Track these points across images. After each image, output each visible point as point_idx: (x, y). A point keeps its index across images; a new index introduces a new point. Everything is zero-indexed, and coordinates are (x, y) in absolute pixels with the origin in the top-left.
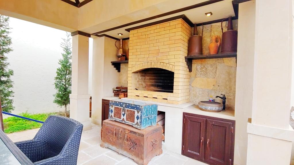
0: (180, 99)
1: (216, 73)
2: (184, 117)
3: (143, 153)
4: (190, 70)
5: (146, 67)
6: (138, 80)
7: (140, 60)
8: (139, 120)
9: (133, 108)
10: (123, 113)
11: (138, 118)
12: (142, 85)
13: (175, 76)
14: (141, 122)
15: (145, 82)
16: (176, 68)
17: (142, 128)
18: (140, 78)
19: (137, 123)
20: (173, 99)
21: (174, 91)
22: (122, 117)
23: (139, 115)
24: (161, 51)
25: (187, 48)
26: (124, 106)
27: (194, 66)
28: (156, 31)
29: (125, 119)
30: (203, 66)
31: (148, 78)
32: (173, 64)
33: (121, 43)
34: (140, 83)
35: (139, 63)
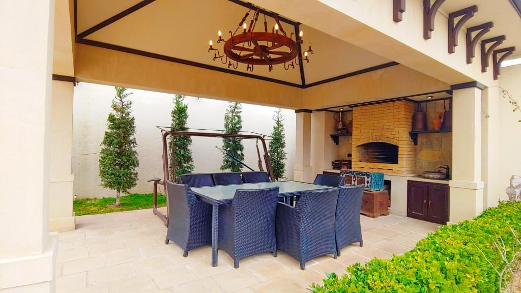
0: (404, 169)
1: (441, 146)
2: (408, 184)
3: (373, 208)
4: (416, 144)
5: (371, 141)
6: (361, 153)
7: (365, 134)
8: (369, 184)
9: (362, 175)
10: (354, 179)
11: (368, 182)
12: (365, 157)
13: (399, 149)
14: (371, 186)
15: (368, 155)
16: (400, 142)
17: (372, 190)
18: (363, 151)
19: (368, 186)
20: (398, 169)
21: (399, 162)
22: (353, 183)
23: (369, 180)
24: (386, 127)
25: (411, 124)
26: (355, 174)
27: (419, 140)
28: (379, 109)
29: (356, 185)
30: (428, 140)
31: (371, 150)
32: (397, 139)
33: (341, 116)
34: (363, 156)
35: (363, 137)
